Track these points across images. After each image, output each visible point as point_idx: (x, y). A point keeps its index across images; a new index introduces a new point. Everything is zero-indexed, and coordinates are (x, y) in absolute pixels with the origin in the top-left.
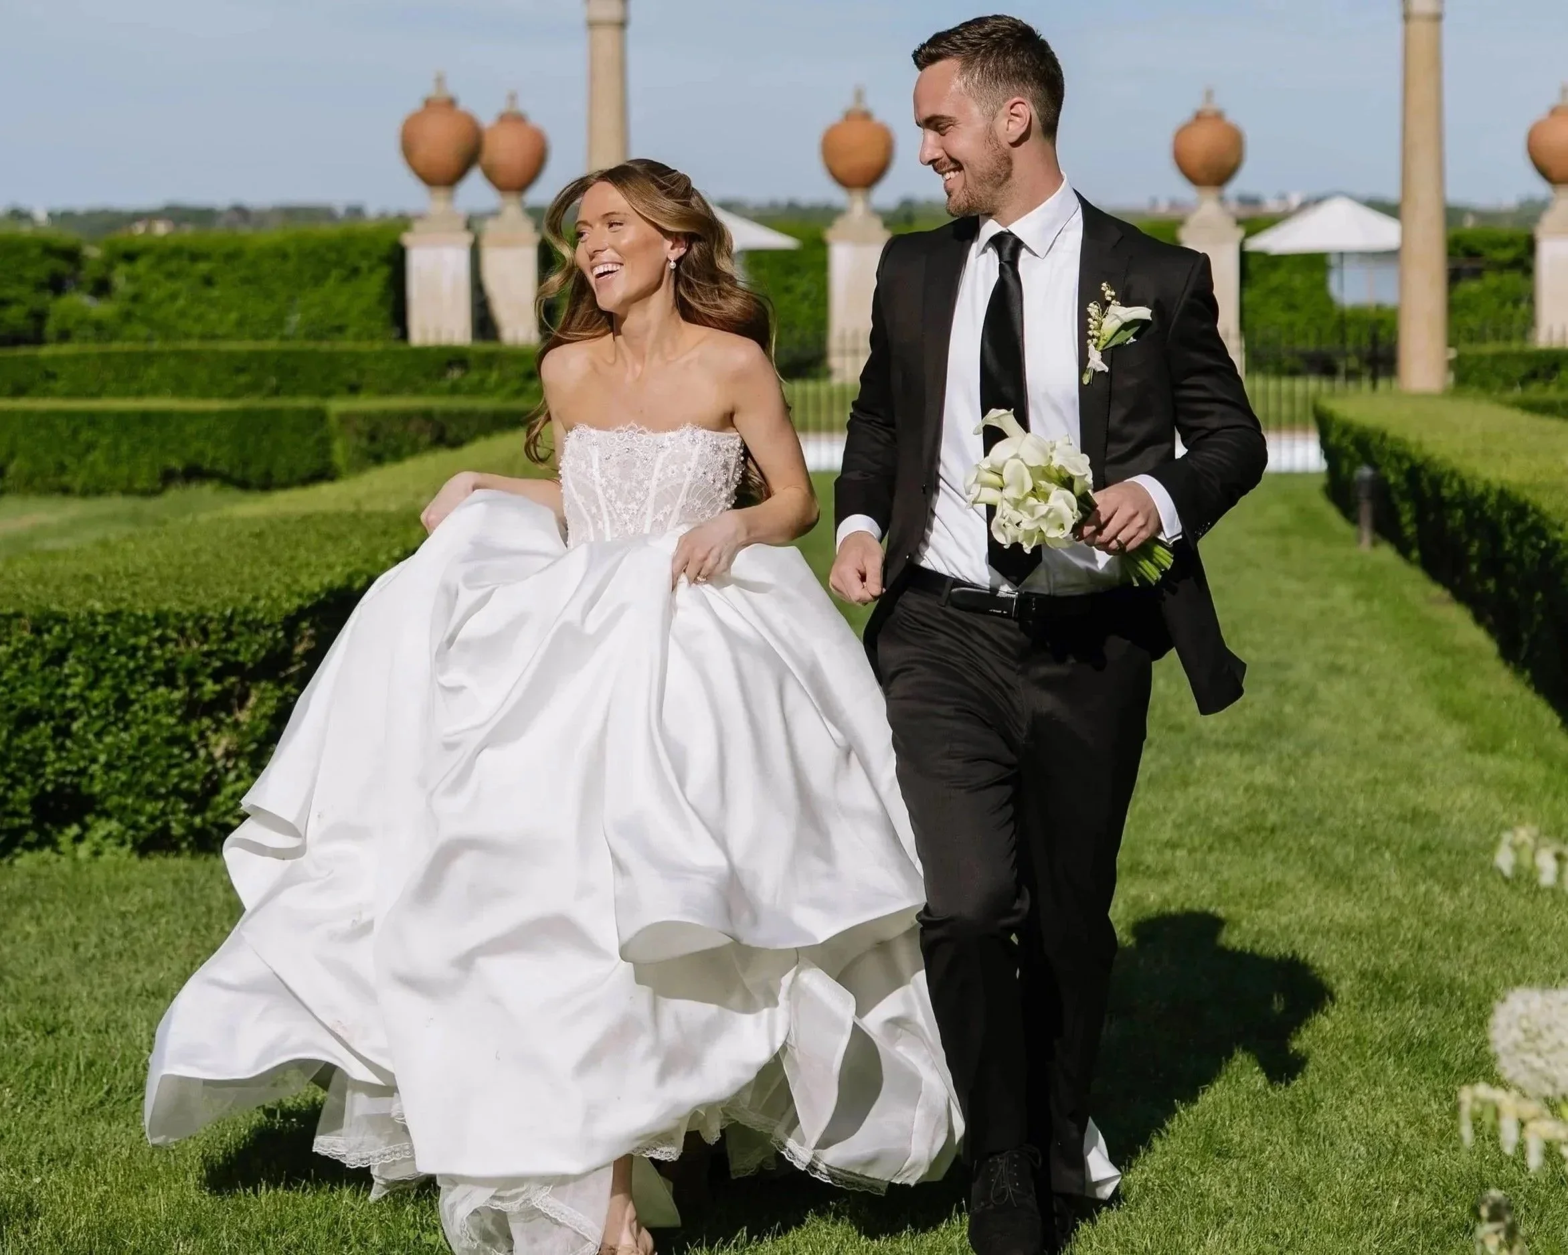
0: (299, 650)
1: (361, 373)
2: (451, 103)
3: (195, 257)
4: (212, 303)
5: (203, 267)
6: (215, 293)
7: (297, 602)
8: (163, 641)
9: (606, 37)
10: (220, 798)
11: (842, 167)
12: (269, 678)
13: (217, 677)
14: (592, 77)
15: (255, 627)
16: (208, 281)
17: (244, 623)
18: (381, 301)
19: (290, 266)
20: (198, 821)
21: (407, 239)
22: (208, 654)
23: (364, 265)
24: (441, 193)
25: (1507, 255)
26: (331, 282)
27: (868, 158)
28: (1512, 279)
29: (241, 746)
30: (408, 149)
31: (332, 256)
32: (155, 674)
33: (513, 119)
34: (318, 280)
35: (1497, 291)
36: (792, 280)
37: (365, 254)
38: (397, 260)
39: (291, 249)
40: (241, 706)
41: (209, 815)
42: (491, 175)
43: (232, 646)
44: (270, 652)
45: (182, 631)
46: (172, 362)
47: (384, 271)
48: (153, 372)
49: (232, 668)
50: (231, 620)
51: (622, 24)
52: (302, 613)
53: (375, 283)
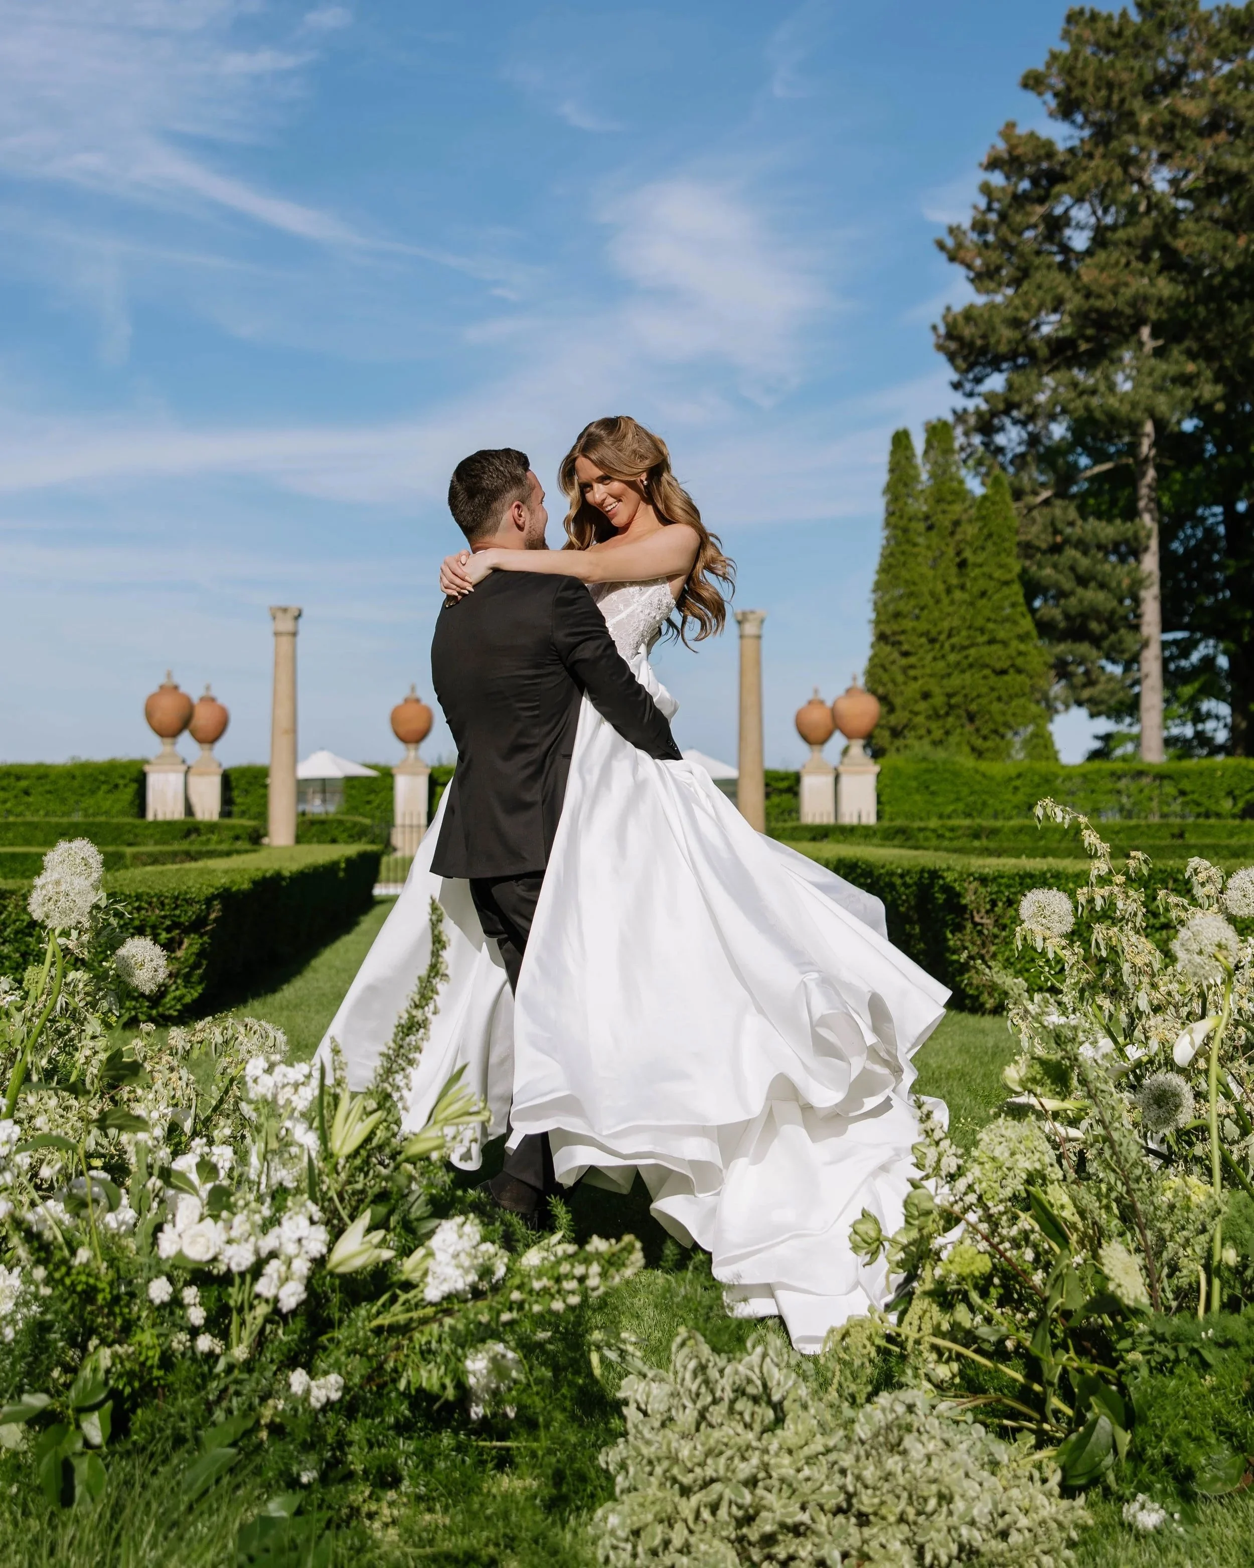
0: (213, 916)
1: (136, 836)
2: (176, 688)
3: (18, 778)
4: (28, 805)
5: (24, 784)
6: (30, 799)
7: (211, 890)
8: (139, 909)
9: (285, 641)
10: (167, 1000)
11: (402, 730)
12: (195, 932)
13: (168, 930)
14: (276, 664)
15: (189, 902)
16: (27, 793)
17: (185, 900)
18: (132, 803)
19: (76, 783)
20: (154, 1012)
21: (147, 768)
22: (164, 917)
23: (121, 782)
24: (168, 741)
25: (784, 785)
26: (101, 793)
27: (418, 725)
28: (786, 797)
29: (179, 970)
30: (149, 715)
31: (102, 778)
32: (135, 928)
33: (210, 700)
34: (93, 792)
35: (778, 806)
36: (372, 797)
37: (123, 777)
38: (141, 780)
39: (77, 773)
40: (179, 947)
41: (161, 1009)
42: (194, 734)
43: (177, 912)
44: (198, 917)
45: (150, 904)
46: (22, 829)
47: (134, 786)
48: (10, 835)
49: (176, 925)
50: (177, 898)
51: (294, 634)
52: (214, 897)
53: (128, 793)
